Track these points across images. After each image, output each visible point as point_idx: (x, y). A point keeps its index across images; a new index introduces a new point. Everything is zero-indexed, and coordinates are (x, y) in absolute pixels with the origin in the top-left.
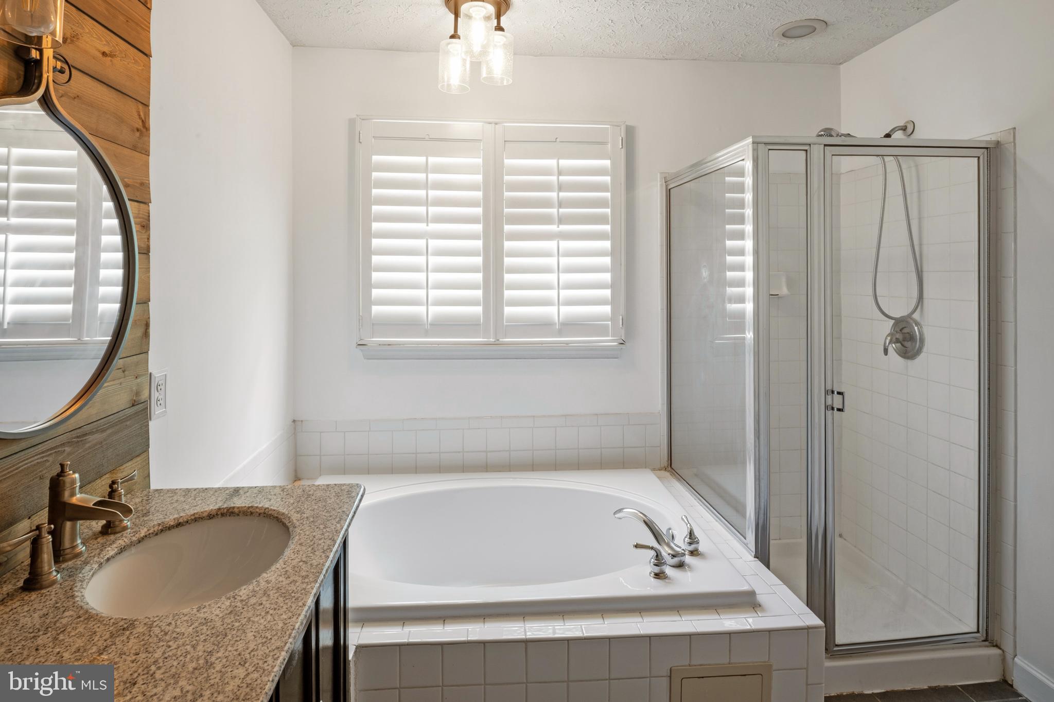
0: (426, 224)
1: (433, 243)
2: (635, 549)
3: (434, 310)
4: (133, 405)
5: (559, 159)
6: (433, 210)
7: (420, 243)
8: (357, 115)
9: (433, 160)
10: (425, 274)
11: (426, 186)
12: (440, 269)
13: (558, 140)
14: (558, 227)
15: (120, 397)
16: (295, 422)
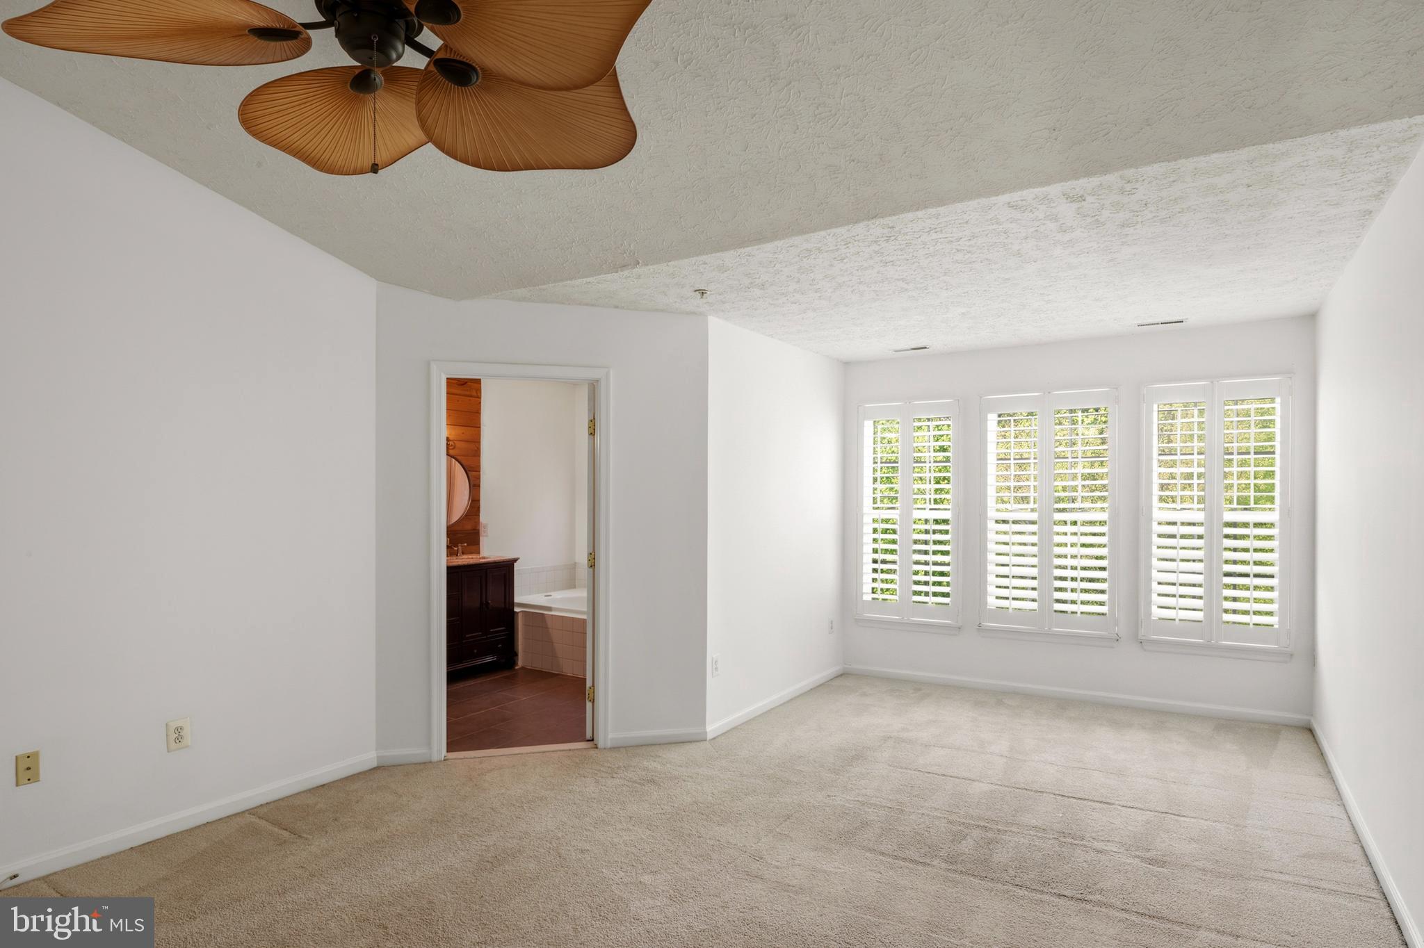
4: (473, 530)
15: (468, 527)
16: (575, 563)
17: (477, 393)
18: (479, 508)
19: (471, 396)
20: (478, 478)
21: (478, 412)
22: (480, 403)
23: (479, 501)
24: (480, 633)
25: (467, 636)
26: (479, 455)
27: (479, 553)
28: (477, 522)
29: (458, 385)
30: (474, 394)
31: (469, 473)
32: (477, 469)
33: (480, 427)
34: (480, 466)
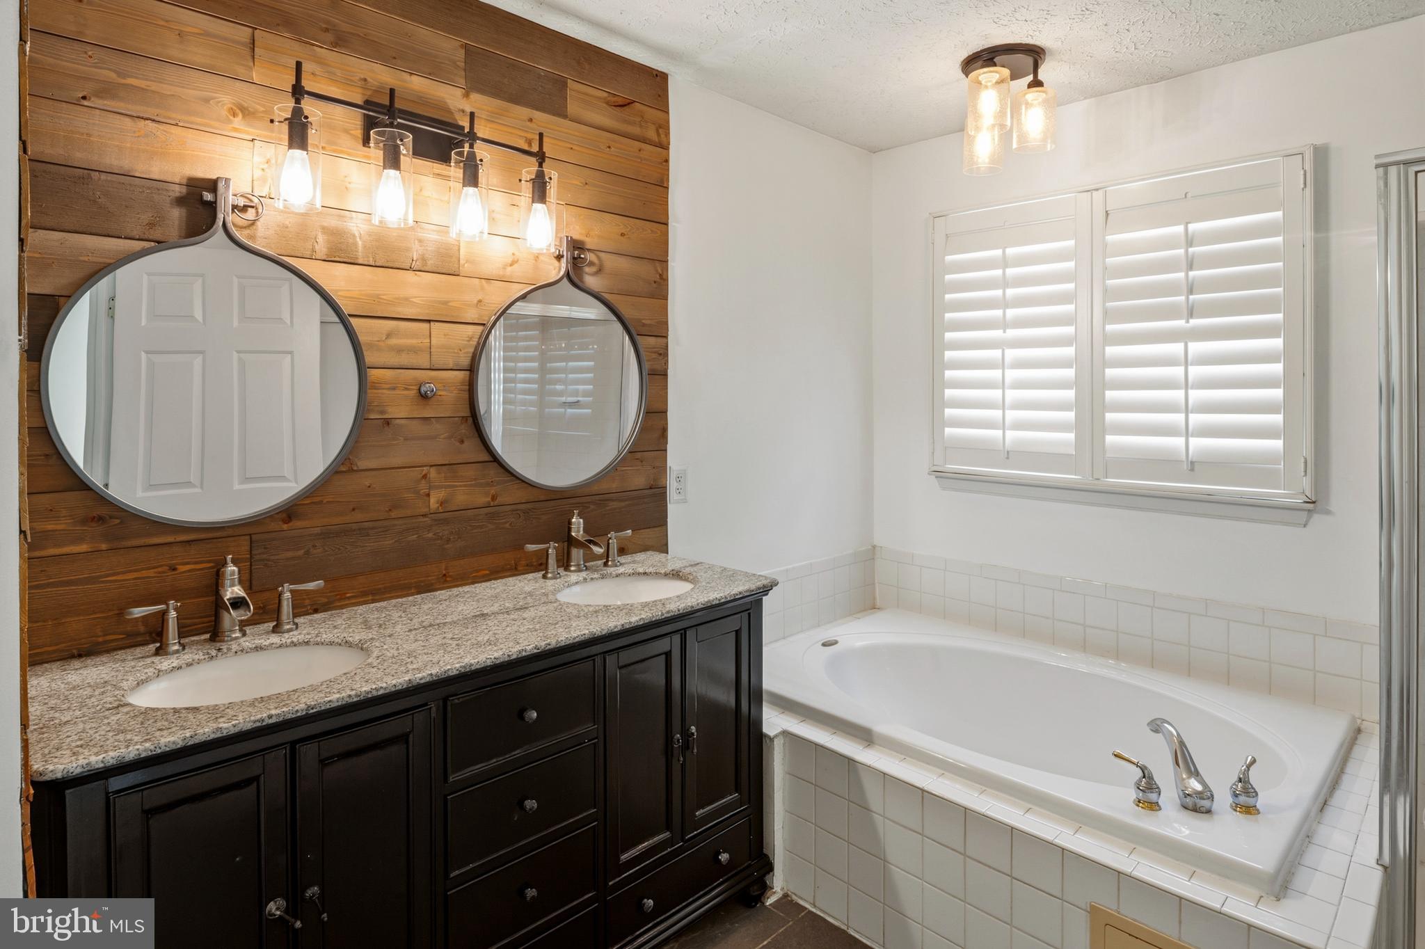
0: (1002, 331)
1: (1011, 354)
2: (1113, 757)
3: (1011, 435)
4: (651, 488)
5: (1187, 223)
6: (1011, 313)
7: (995, 354)
8: (930, 214)
9: (1011, 251)
10: (1001, 391)
11: (1005, 283)
12: (1020, 385)
13: (1189, 195)
14: (1188, 322)
15: (638, 480)
16: (874, 547)
17: (659, 135)
18: (664, 431)
19: (645, 141)
20: (663, 353)
21: (662, 184)
22: (667, 161)
23: (664, 412)
24: (665, 835)
25: (624, 857)
26: (663, 296)
27: (664, 548)
28: (662, 468)
29: (608, 103)
30: (651, 134)
31: (639, 339)
32: (660, 330)
33: (667, 224)
34: (666, 323)
